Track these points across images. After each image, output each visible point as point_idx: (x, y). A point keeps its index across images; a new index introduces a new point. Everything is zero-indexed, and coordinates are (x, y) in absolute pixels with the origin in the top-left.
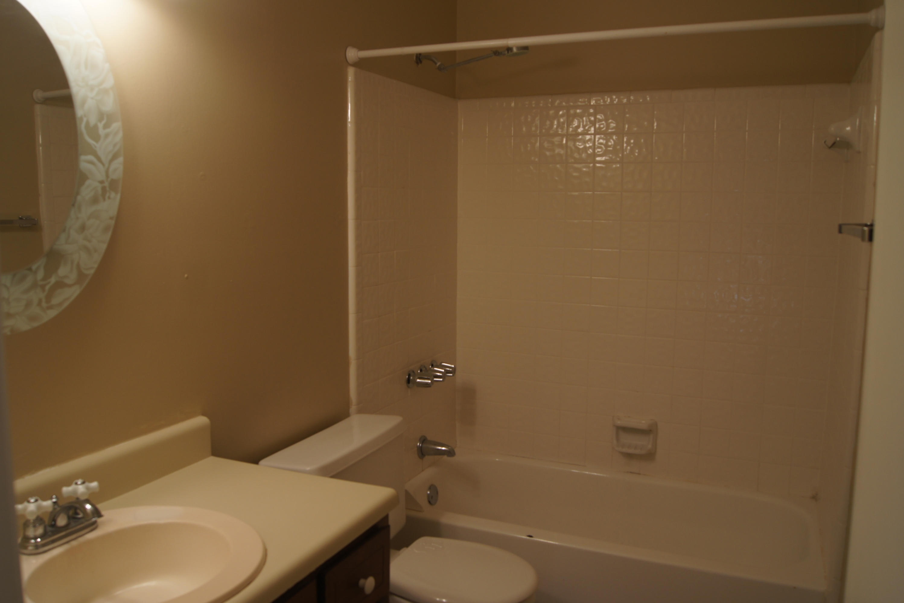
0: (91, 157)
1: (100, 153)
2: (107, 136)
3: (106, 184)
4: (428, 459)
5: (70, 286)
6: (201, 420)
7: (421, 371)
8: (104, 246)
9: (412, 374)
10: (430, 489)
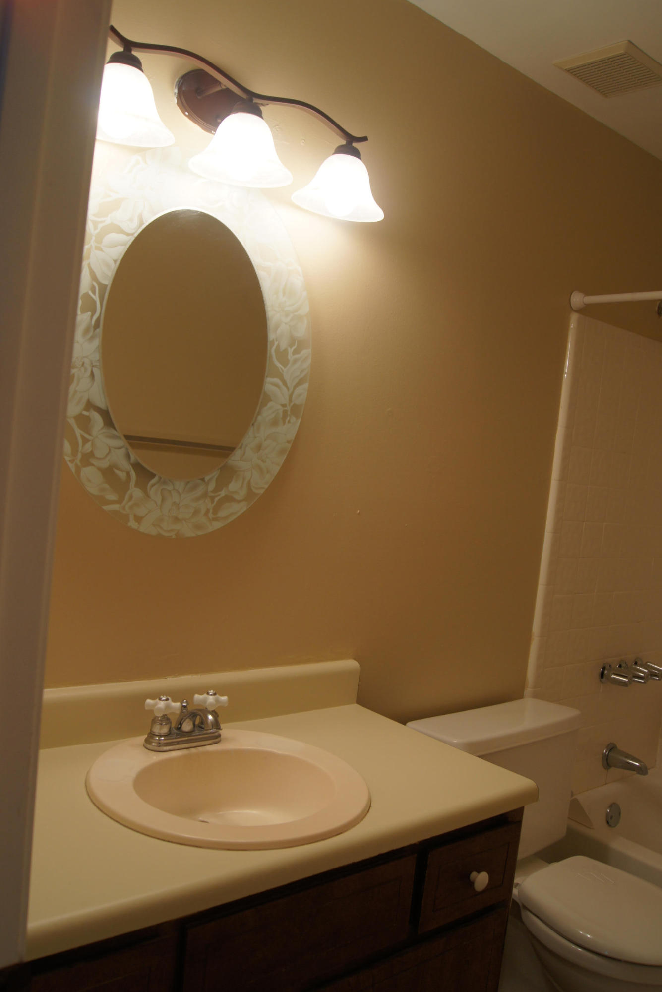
0: (277, 381)
1: (287, 377)
2: (295, 361)
3: (288, 408)
4: (615, 772)
5: (238, 502)
6: (351, 664)
7: (620, 666)
9: (608, 667)
10: (611, 806)
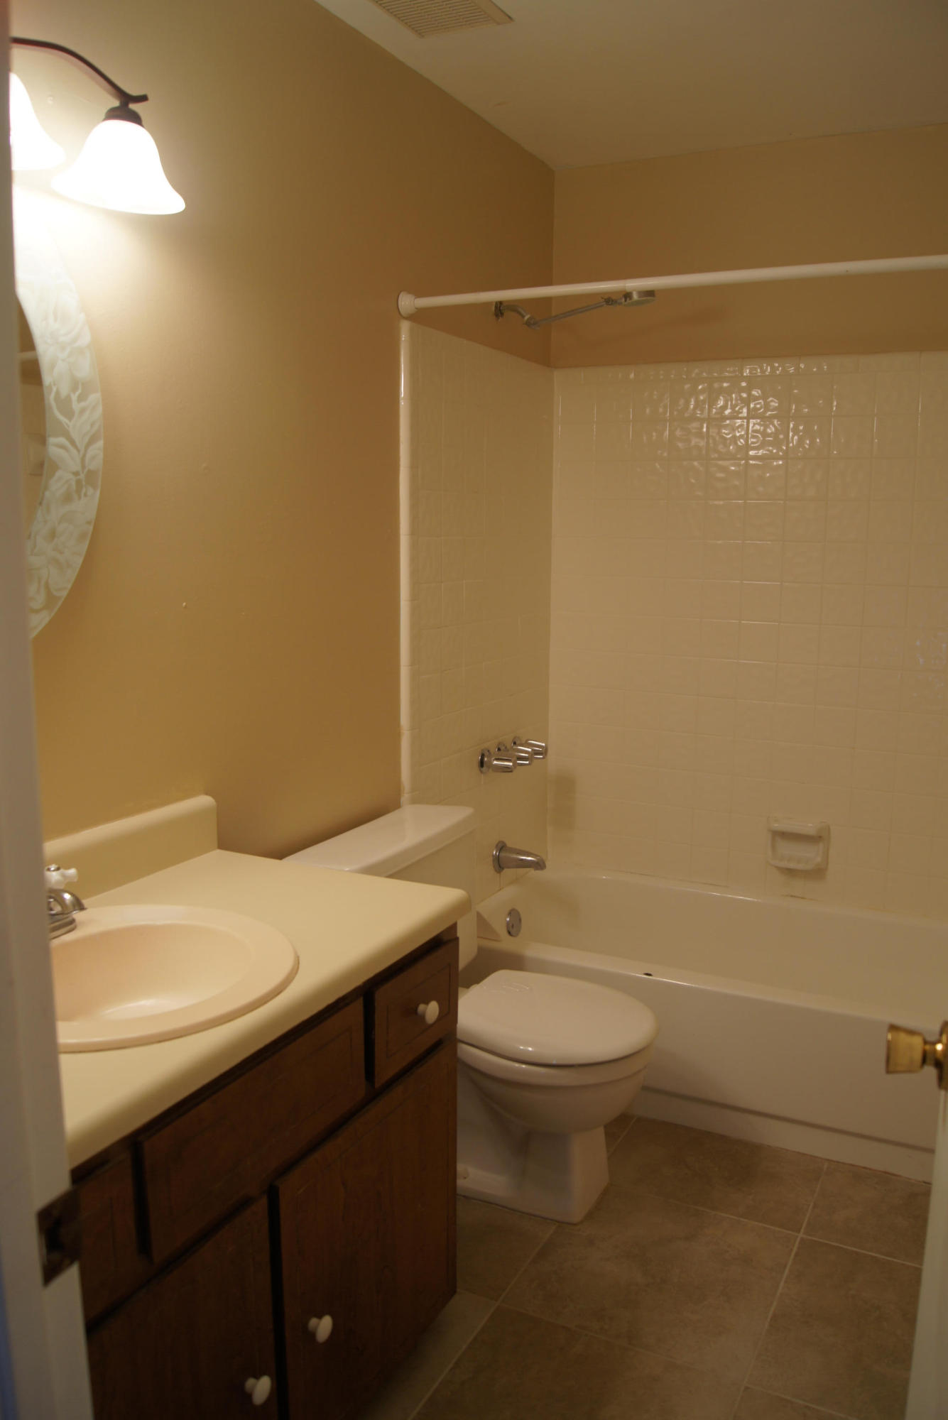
0: (62, 440)
1: (75, 435)
2: (83, 411)
3: (82, 476)
4: (508, 872)
5: (37, 611)
6: (204, 801)
7: (499, 749)
8: (80, 560)
9: (486, 753)
10: (510, 914)
